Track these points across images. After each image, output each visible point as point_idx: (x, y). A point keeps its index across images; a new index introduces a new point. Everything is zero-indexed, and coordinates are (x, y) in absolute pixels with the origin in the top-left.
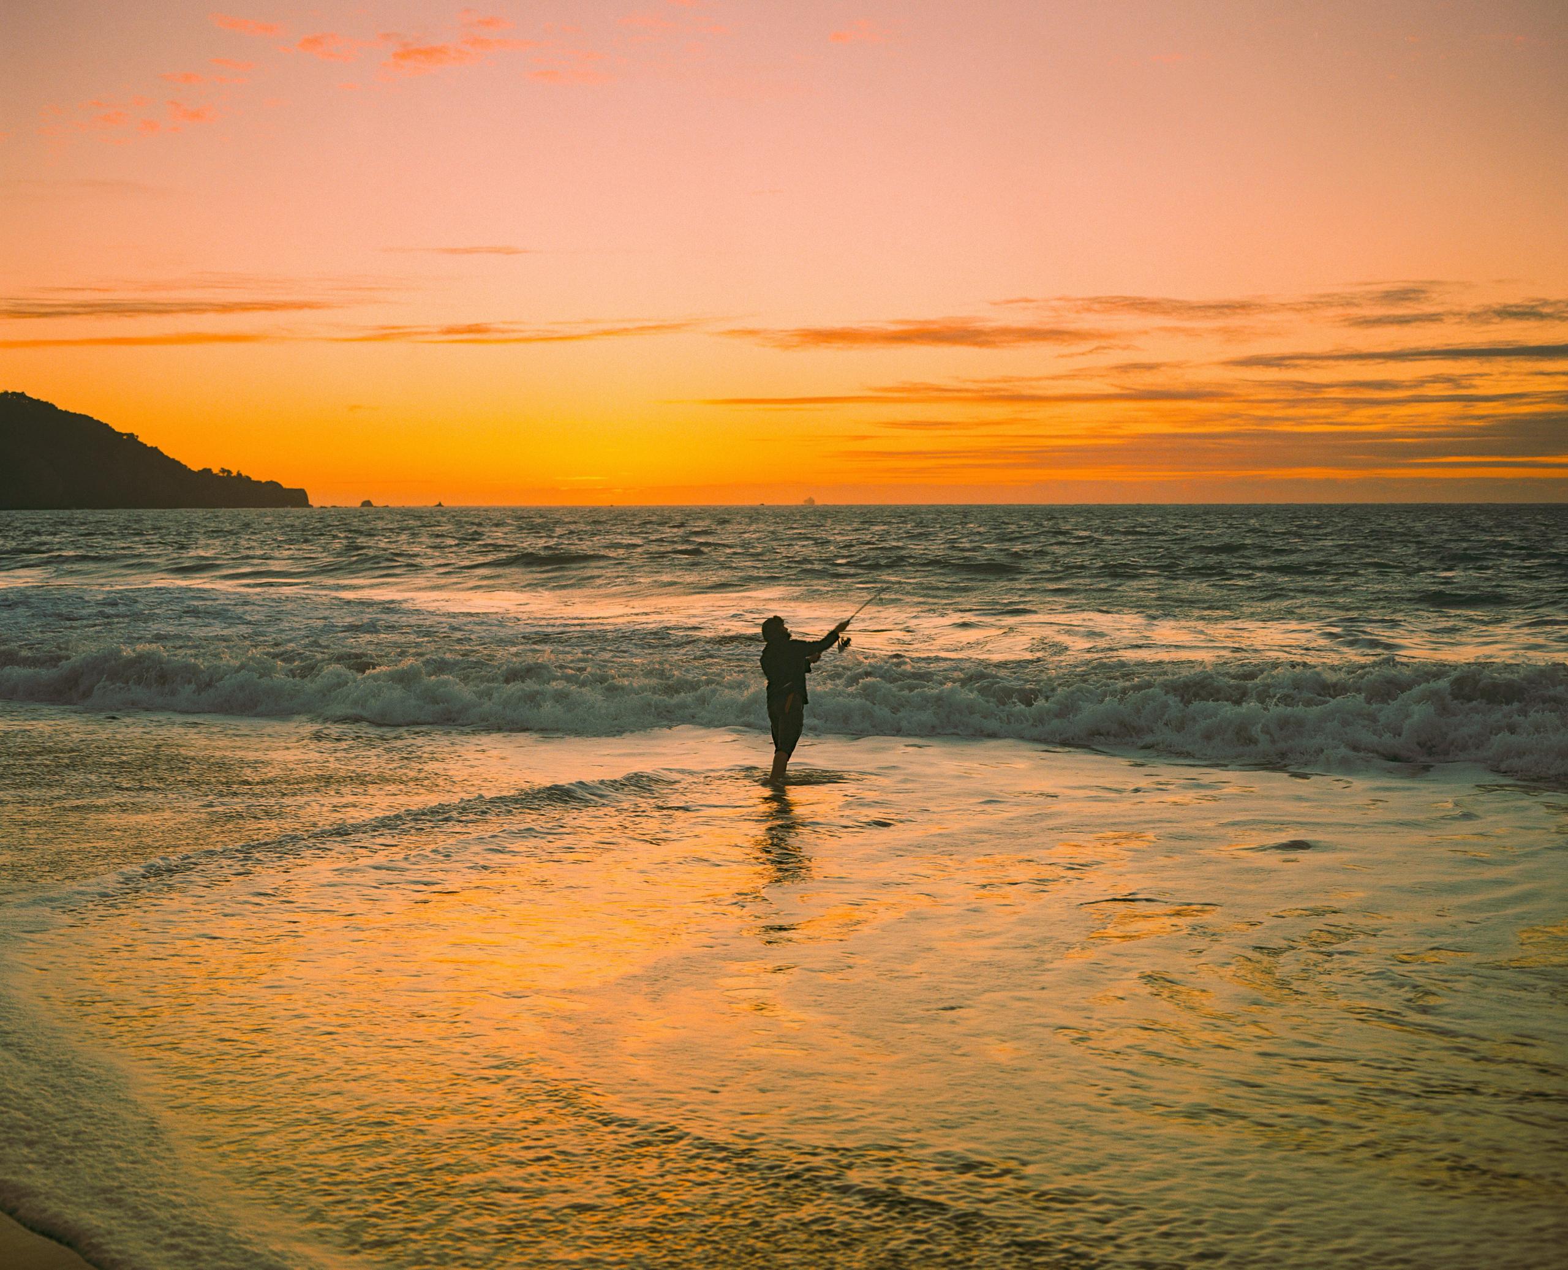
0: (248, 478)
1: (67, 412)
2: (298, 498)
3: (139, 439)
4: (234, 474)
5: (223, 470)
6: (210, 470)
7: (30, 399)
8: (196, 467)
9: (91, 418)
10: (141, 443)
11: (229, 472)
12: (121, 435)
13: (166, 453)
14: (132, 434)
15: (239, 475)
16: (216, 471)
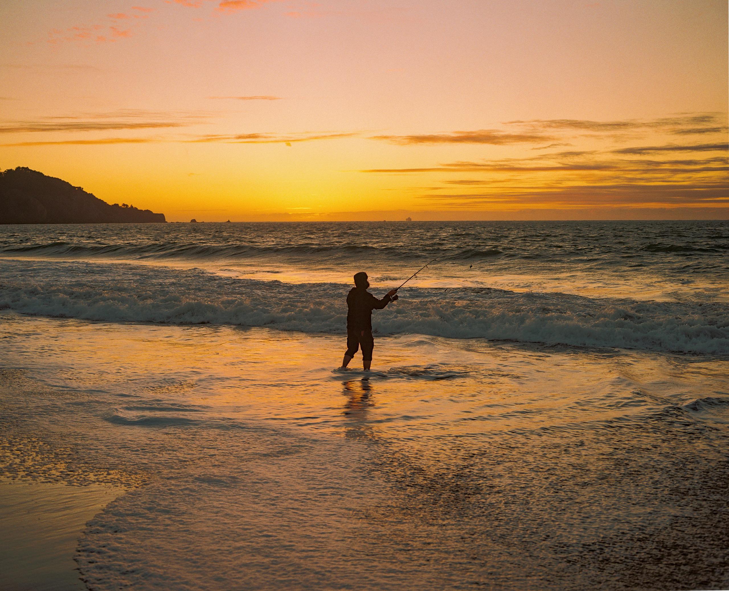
0: (136, 208)
1: (48, 177)
2: (160, 218)
3: (84, 190)
4: (130, 206)
5: (124, 205)
6: (118, 205)
7: (31, 170)
8: (111, 203)
9: (61, 180)
10: (85, 192)
11: (127, 205)
12: (75, 187)
13: (96, 197)
14: (80, 187)
15: (132, 207)
16: (120, 205)
